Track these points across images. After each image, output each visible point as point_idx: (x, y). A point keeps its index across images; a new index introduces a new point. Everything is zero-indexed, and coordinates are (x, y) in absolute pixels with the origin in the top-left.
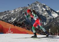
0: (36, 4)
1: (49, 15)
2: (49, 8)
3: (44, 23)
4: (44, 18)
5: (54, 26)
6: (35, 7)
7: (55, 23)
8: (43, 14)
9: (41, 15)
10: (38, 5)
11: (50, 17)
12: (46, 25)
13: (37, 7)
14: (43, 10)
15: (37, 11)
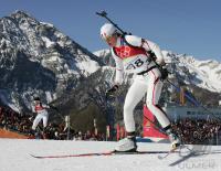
1: (66, 66)
2: (68, 39)
4: (46, 74)
5: (83, 105)
7: (86, 96)
8: (43, 61)
9: (37, 65)
11: (69, 72)
12: (53, 102)
13: (22, 34)
14: (43, 47)
15: (21, 47)
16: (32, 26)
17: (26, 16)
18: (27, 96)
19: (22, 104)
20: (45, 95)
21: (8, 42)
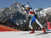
1: (28, 13)
3: (24, 20)
4: (23, 16)
6: (15, 7)
8: (23, 13)
10: (18, 6)
11: (29, 15)
12: (26, 22)
13: (17, 7)
14: (22, 10)
15: (17, 10)
17: (18, 3)
19: (19, 23)
21: (15, 9)
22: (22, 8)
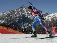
0: (22, 8)
3: (30, 24)
4: (29, 20)
5: (38, 27)
6: (21, 11)
9: (27, 18)
10: (24, 9)
12: (31, 26)
13: (23, 11)
14: (28, 13)
15: (23, 14)
16: (25, 9)
17: (24, 7)
18: (25, 25)
19: (24, 27)
20: (29, 24)
22: (28, 11)
